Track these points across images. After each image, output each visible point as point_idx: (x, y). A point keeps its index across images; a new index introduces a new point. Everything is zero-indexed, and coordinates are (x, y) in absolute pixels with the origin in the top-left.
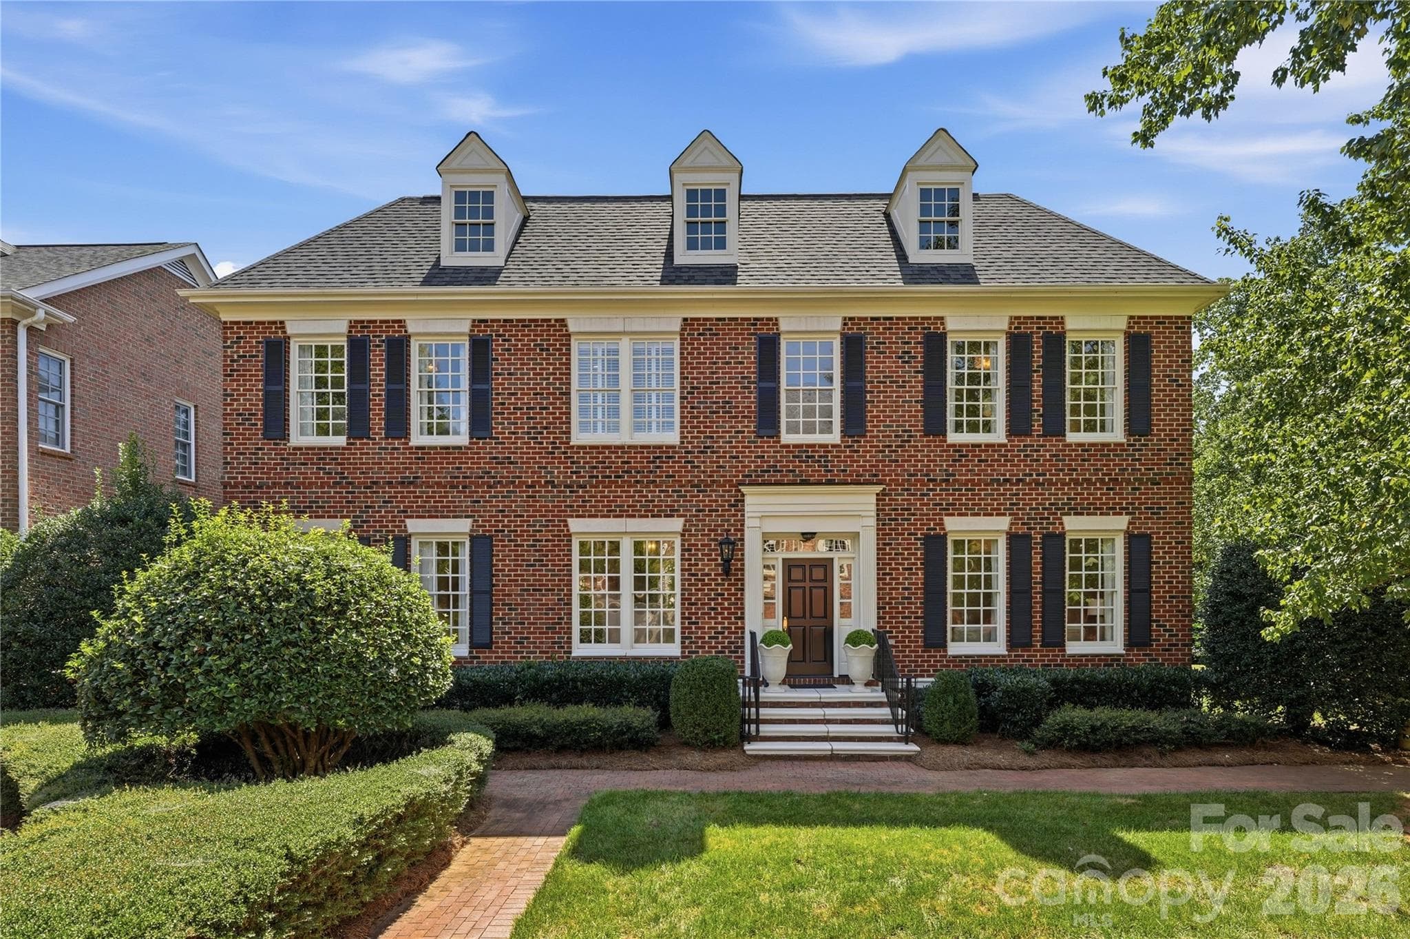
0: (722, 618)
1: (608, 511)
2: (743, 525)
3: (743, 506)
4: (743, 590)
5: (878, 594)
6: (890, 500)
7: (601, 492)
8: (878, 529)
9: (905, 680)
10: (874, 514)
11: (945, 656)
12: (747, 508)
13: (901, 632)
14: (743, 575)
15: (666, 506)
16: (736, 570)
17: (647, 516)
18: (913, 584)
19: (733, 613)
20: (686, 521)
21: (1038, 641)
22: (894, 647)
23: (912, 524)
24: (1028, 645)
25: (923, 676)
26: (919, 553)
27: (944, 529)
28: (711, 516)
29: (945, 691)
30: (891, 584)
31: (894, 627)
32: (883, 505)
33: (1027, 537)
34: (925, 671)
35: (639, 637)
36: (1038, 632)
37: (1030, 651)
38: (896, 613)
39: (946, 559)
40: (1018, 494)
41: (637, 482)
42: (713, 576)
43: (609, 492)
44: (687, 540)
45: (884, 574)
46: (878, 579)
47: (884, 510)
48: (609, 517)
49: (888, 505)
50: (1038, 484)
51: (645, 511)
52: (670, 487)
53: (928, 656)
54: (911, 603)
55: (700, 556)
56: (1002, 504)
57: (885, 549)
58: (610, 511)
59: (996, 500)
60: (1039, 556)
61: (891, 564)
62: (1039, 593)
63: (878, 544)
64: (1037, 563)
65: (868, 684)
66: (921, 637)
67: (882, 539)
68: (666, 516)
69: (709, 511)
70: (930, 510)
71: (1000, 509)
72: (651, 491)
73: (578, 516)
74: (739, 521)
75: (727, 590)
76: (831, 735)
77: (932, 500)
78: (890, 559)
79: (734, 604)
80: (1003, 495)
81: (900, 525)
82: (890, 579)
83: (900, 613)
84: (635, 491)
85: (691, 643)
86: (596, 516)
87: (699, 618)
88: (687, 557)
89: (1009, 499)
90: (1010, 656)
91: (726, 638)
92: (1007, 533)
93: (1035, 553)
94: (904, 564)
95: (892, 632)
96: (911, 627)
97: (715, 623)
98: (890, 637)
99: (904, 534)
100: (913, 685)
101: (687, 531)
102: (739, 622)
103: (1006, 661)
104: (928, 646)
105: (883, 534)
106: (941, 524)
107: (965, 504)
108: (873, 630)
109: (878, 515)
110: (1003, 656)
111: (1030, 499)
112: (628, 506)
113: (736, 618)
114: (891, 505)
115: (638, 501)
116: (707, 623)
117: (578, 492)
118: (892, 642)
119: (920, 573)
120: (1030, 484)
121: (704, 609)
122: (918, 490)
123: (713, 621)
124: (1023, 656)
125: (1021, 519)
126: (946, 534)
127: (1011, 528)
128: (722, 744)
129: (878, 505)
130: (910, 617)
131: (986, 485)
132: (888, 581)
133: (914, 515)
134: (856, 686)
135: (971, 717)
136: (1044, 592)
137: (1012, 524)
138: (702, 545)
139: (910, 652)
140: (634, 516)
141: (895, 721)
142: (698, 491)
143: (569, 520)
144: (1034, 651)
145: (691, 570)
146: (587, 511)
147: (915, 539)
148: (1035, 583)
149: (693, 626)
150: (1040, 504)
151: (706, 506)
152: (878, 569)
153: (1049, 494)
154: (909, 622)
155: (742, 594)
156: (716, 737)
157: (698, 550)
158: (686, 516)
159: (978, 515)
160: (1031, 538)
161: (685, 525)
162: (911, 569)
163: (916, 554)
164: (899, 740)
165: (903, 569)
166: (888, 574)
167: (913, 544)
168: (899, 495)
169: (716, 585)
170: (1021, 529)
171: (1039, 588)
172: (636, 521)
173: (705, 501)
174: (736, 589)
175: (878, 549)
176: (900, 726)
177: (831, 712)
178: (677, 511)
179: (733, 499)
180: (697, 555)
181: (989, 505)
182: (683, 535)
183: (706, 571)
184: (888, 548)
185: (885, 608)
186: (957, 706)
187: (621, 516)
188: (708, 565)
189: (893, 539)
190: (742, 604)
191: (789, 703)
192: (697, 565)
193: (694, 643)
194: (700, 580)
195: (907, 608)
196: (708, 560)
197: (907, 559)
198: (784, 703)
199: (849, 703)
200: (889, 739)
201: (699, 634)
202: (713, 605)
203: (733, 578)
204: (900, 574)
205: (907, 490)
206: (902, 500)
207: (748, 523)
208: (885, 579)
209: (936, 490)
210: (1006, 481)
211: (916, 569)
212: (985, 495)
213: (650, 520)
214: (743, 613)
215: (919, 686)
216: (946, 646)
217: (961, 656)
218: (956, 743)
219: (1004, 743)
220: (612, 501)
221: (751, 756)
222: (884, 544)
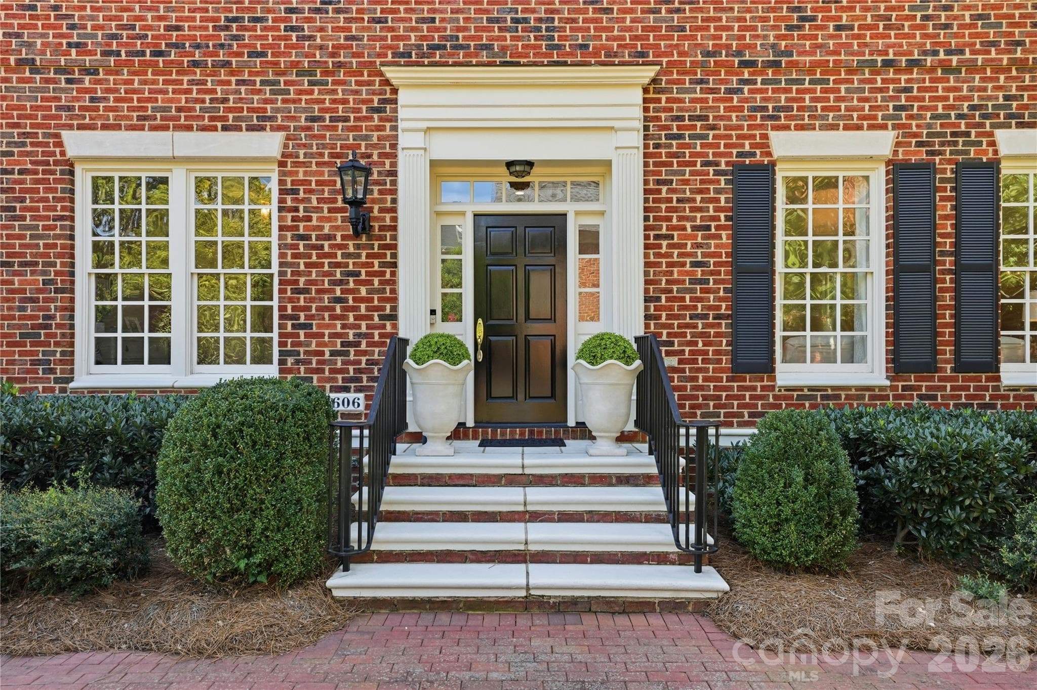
0: (356, 318)
1: (139, 118)
2: (394, 146)
3: (395, 110)
4: (394, 265)
5: (646, 274)
6: (668, 100)
7: (126, 82)
8: (646, 155)
9: (693, 431)
10: (640, 125)
11: (772, 388)
12: (402, 113)
13: (689, 343)
14: (394, 238)
15: (250, 110)
16: (382, 228)
17: (215, 129)
18: (713, 255)
19: (376, 309)
20: (288, 138)
21: (947, 361)
22: (674, 370)
23: (710, 146)
24: (930, 367)
25: (730, 425)
26: (723, 198)
27: (769, 154)
28: (335, 128)
29: (784, 455)
30: (670, 255)
31: (676, 335)
32: (656, 110)
33: (927, 168)
34: (733, 415)
35: (206, 355)
36: (947, 343)
37: (932, 379)
38: (681, 308)
39: (774, 209)
40: (910, 90)
41: (195, 64)
42: (339, 240)
43: (142, 82)
44: (290, 173)
45: (657, 237)
46: (647, 246)
47: (658, 119)
48: (142, 128)
49: (665, 110)
50: (948, 69)
51: (212, 119)
52: (257, 74)
53: (740, 388)
54: (708, 291)
55: (315, 203)
56: (878, 108)
57: (659, 191)
58: (145, 118)
59: (866, 100)
60: (949, 204)
61: (669, 219)
62: (949, 272)
63: (646, 182)
64: (946, 217)
65: (623, 438)
66: (726, 353)
67: (654, 173)
68: (250, 128)
69: (332, 119)
70: (744, 118)
71: (875, 118)
72: (222, 83)
73: (81, 127)
74: (387, 138)
75: (364, 265)
76: (533, 548)
77: (746, 100)
78: (668, 209)
79: (378, 291)
80: (881, 90)
81: (688, 146)
82: (670, 246)
83: (686, 308)
84: (191, 82)
85: (297, 362)
86: (117, 127)
87: (312, 317)
88: (289, 203)
89: (892, 98)
90: (893, 388)
91: (364, 353)
92: (889, 163)
93: (943, 199)
94: (694, 219)
95: (671, 344)
96: (708, 335)
97: (344, 326)
98: (668, 353)
99: (694, 164)
100: (712, 441)
101: (290, 156)
102: (388, 324)
103: (887, 397)
104: (738, 369)
105: (656, 164)
106: (765, 146)
107: (810, 108)
108: (637, 339)
109: (646, 128)
110: (882, 388)
111: (932, 99)
112: (179, 110)
113: (381, 318)
114: (671, 110)
115: (197, 101)
116: (328, 326)
117: (81, 81)
118: (671, 361)
119: (724, 234)
120: (933, 70)
121: (322, 300)
122: (722, 82)
123: (338, 323)
124: (919, 388)
125: (915, 135)
126: (773, 164)
127: (896, 152)
128: (263, 578)
129: (646, 110)
130: (706, 316)
131: (850, 72)
132: (664, 250)
133: (713, 127)
134: (599, 441)
135: (844, 514)
136: (959, 270)
137: (898, 144)
138: (318, 183)
139: (705, 379)
140: (189, 128)
141: (674, 517)
142: (311, 83)
143: (65, 134)
144: (941, 379)
145: (297, 228)
146: (100, 117)
147: (717, 173)
148: (942, 253)
149: (302, 333)
150: (952, 107)
151: (326, 110)
152: (646, 228)
153: (971, 89)
154: (705, 326)
155: (393, 274)
156: (242, 565)
157: (311, 191)
158: (286, 128)
159: (834, 127)
160: (935, 171)
161: (286, 146)
162: (708, 228)
163: (718, 200)
164: (682, 560)
165: (694, 228)
166: (666, 237)
167: (711, 182)
168: (687, 91)
169: (344, 256)
170: (915, 153)
171: (949, 262)
172: (194, 136)
173: (323, 101)
174: (382, 265)
175: (646, 191)
176: (682, 527)
177: (540, 497)
178: (270, 119)
179: (376, 99)
180: (309, 200)
181: (854, 109)
182: (282, 164)
183: (326, 231)
184: (664, 189)
185: (658, 299)
186: (813, 489)
187: (165, 128)
188: (329, 220)
189: (675, 173)
190: (393, 291)
191: (461, 476)
192: (309, 219)
193: (304, 362)
194: (314, 247)
195: (700, 300)
196: (330, 210)
197: (700, 209)
198: (451, 476)
199: (582, 476)
200: (661, 559)
201: (313, 347)
202: (338, 293)
203: (376, 244)
204: (687, 237)
205: (701, 82)
206: (692, 101)
207: (404, 140)
208: (660, 246)
209: (754, 82)
210: (888, 64)
211: (718, 228)
212: (848, 90)
213: (220, 135)
214: (394, 309)
215: (724, 443)
216: (773, 370)
217: (800, 389)
218: (808, 570)
219: (916, 570)
220: (149, 100)
221: (340, 602)
222: (658, 182)
